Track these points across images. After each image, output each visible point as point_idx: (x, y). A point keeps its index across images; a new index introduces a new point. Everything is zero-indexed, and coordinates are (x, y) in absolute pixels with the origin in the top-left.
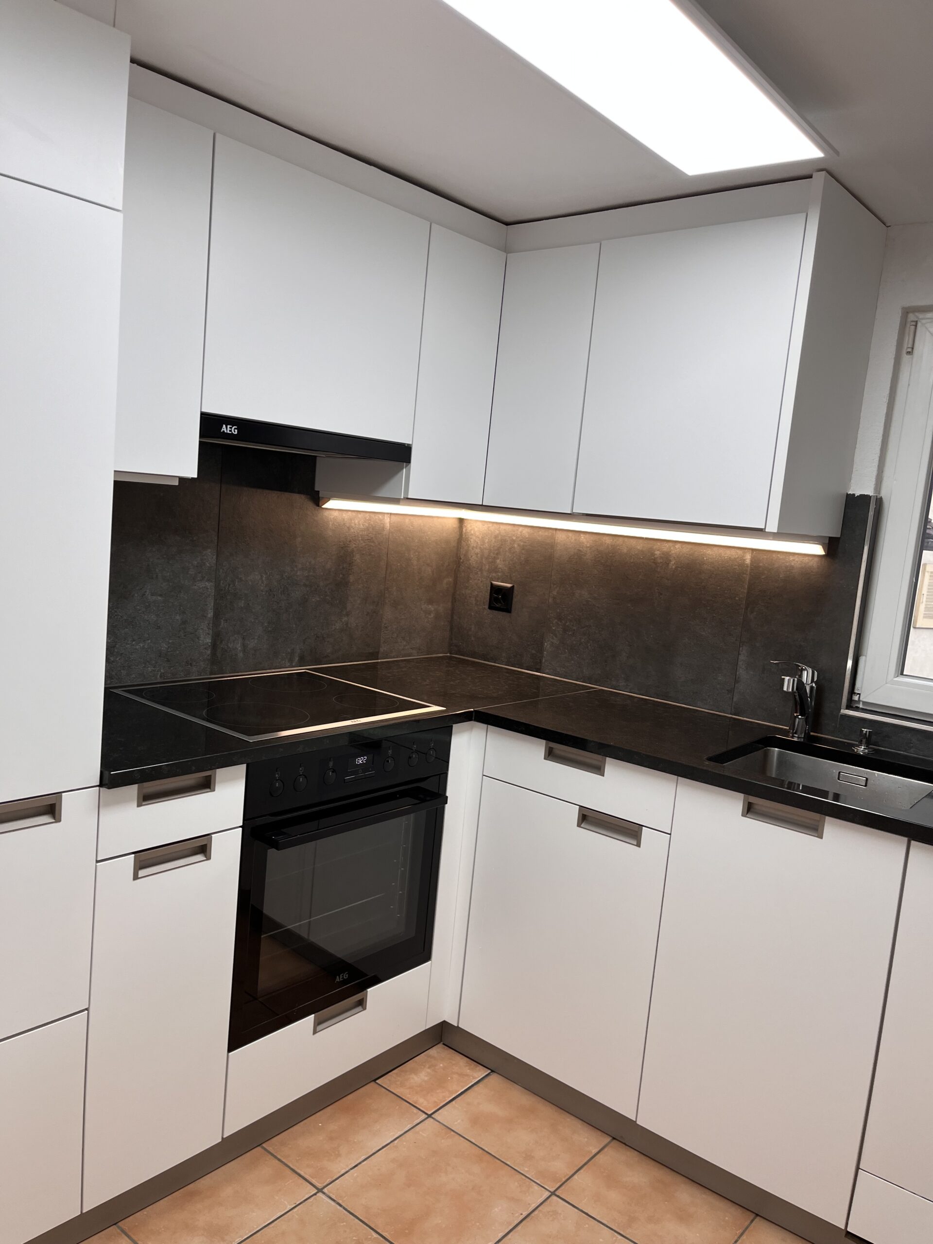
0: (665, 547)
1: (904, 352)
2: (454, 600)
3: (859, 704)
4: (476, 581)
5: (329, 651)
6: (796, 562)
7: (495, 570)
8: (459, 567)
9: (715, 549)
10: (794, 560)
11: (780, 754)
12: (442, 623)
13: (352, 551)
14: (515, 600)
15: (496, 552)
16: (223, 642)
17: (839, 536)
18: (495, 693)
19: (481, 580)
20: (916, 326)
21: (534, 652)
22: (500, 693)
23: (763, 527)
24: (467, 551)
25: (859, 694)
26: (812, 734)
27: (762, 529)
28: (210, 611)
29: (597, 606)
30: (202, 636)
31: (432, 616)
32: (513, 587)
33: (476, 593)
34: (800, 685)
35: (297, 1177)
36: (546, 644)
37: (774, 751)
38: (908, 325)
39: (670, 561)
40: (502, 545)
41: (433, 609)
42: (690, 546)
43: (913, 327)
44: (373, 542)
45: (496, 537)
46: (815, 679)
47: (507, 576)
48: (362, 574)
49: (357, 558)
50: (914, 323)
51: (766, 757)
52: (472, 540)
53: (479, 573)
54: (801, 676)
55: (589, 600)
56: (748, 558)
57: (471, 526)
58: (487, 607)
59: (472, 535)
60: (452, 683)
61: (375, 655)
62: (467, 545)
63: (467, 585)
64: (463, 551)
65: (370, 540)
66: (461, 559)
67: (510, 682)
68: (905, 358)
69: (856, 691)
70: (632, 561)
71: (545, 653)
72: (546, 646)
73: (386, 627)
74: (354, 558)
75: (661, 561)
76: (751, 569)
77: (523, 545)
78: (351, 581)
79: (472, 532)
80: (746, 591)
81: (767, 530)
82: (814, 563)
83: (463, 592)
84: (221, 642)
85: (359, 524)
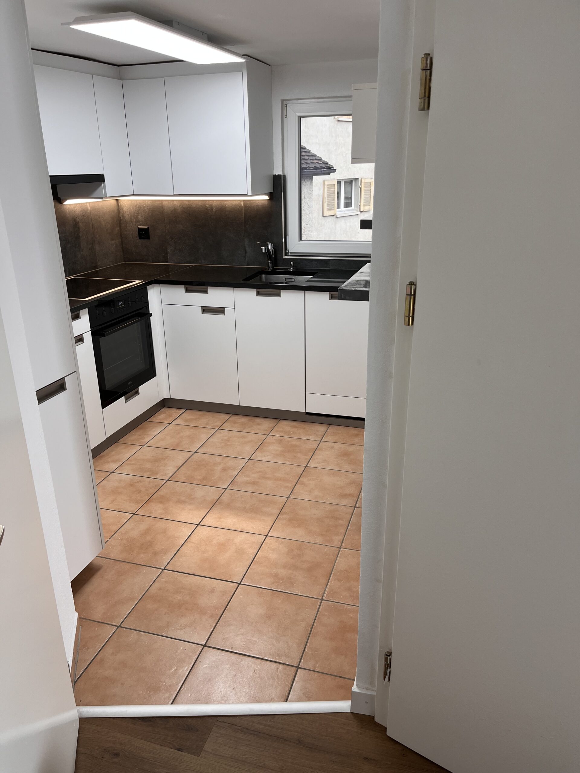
0: (210, 203)
1: (284, 117)
2: (122, 237)
3: (289, 253)
4: (130, 227)
5: (79, 268)
6: (260, 203)
7: (138, 221)
8: (121, 222)
9: (229, 201)
10: (259, 202)
11: (265, 276)
12: (119, 249)
13: (78, 222)
14: (150, 233)
15: (137, 213)
17: (273, 191)
19: (132, 226)
20: (287, 106)
21: (163, 255)
23: (247, 194)
24: (123, 214)
25: (288, 250)
26: (275, 267)
27: (246, 195)
29: (187, 231)
31: (114, 246)
32: (148, 228)
33: (132, 233)
34: (268, 249)
35: (134, 445)
36: (168, 250)
37: (263, 276)
38: (284, 106)
39: (213, 208)
40: (139, 209)
41: (114, 243)
42: (220, 201)
43: (286, 107)
44: (85, 216)
45: (136, 206)
46: (273, 247)
47: (145, 223)
48: (84, 231)
49: (81, 224)
50: (286, 106)
51: (261, 278)
52: (124, 209)
53: (131, 223)
54: (268, 246)
55: (183, 229)
56: (242, 203)
57: (122, 202)
58: (138, 238)
59: (124, 206)
61: (96, 267)
62: (122, 211)
63: (126, 229)
64: (121, 214)
65: (84, 216)
66: (121, 218)
68: (285, 119)
69: (287, 249)
70: (198, 210)
71: (168, 254)
73: (98, 254)
75: (210, 208)
76: (244, 208)
77: (150, 208)
78: (81, 235)
79: (124, 205)
80: (244, 217)
81: (248, 195)
82: (266, 203)
83: (125, 233)
85: (78, 209)
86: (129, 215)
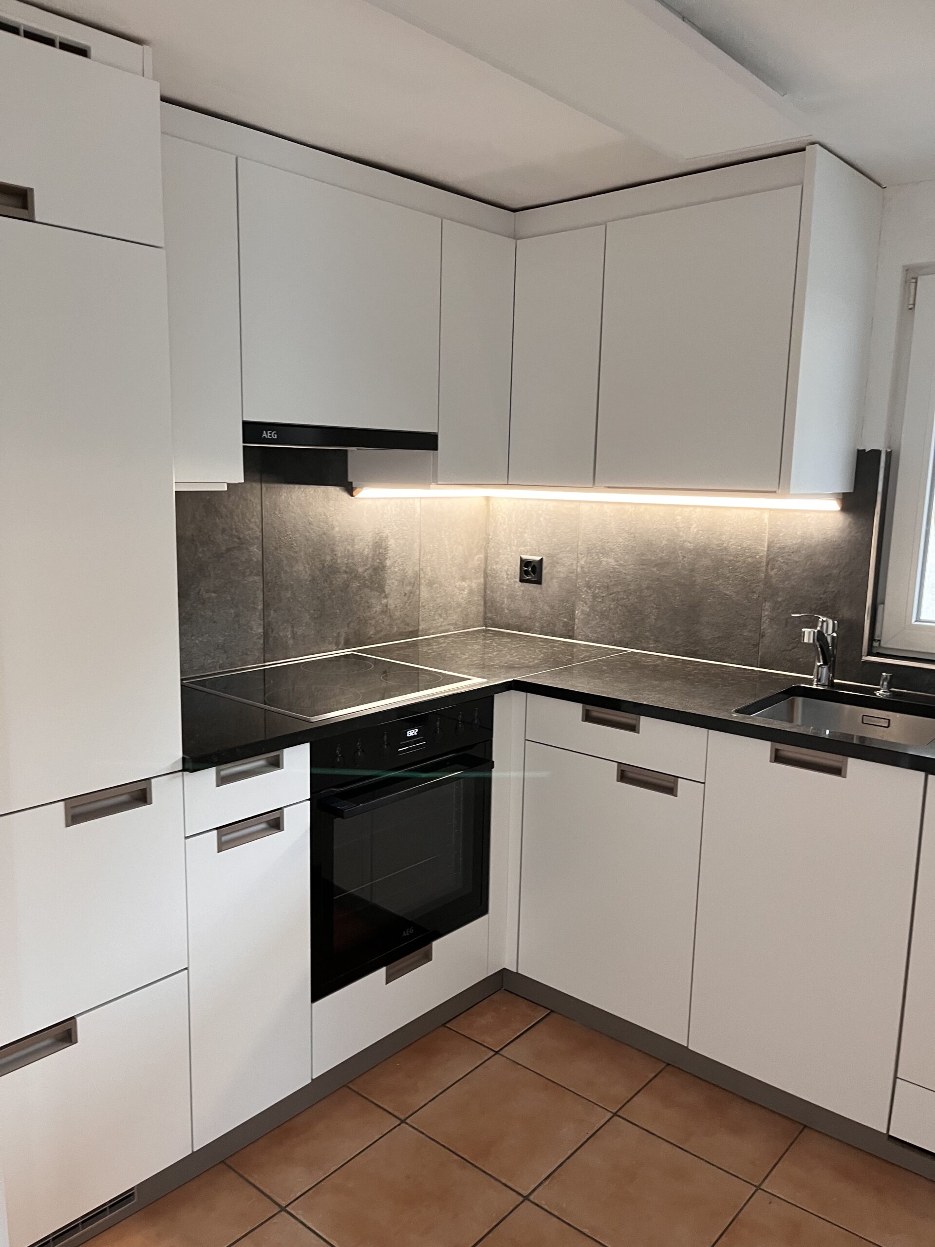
0: (686, 512)
2: (486, 575)
3: (880, 649)
4: (506, 556)
5: (372, 632)
7: (524, 544)
8: (489, 543)
10: (808, 517)
11: (804, 702)
12: (476, 599)
13: (387, 536)
14: (544, 572)
15: (523, 527)
16: (274, 631)
17: (852, 491)
18: (532, 662)
19: (510, 555)
20: (916, 282)
21: (566, 620)
22: (536, 661)
24: (495, 528)
25: (880, 640)
26: (835, 681)
28: (260, 603)
29: (624, 572)
30: (255, 627)
31: (466, 592)
32: (541, 559)
33: (507, 567)
34: (821, 636)
35: (381, 1111)
36: (577, 612)
37: (799, 701)
38: (910, 282)
39: (692, 525)
40: (528, 519)
41: (466, 585)
42: (710, 510)
43: (913, 285)
44: (406, 526)
45: (522, 512)
46: (836, 629)
47: (535, 549)
48: (398, 557)
49: (392, 543)
50: (914, 281)
51: (791, 706)
52: (499, 517)
53: (508, 548)
54: (821, 627)
55: (616, 567)
56: (765, 519)
57: (497, 503)
58: (518, 580)
59: (499, 511)
60: (490, 655)
61: (415, 633)
62: (495, 521)
63: (497, 560)
64: (491, 528)
65: (403, 524)
66: (489, 535)
67: (545, 650)
68: (908, 313)
69: (876, 639)
70: (655, 527)
71: (576, 620)
72: (577, 614)
73: (424, 606)
74: (389, 543)
75: (683, 525)
76: (770, 528)
77: (549, 518)
78: (388, 565)
79: (499, 509)
80: (766, 549)
83: (495, 568)
84: (272, 632)
85: (392, 510)
86: (507, 531)
